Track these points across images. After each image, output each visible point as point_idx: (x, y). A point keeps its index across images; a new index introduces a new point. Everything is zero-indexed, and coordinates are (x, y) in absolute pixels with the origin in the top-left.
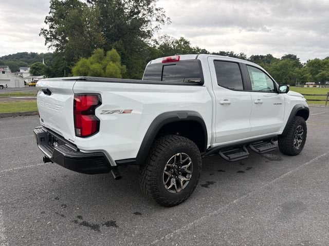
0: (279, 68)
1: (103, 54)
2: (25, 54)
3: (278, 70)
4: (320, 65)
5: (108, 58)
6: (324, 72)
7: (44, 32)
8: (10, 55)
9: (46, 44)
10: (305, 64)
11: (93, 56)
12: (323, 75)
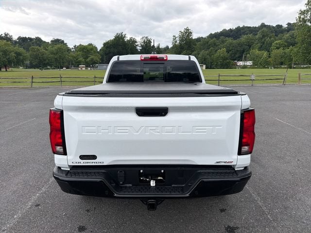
0: (55, 52)
3: (54, 54)
4: (88, 50)
6: (92, 57)
10: (72, 48)
12: (92, 59)
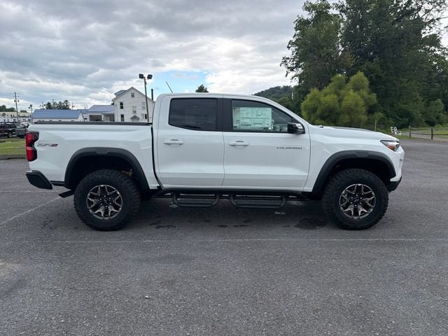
1: (344, 81)
2: (278, 88)
5: (349, 85)
7: (285, 60)
8: (262, 92)
9: (286, 75)
11: (330, 84)
